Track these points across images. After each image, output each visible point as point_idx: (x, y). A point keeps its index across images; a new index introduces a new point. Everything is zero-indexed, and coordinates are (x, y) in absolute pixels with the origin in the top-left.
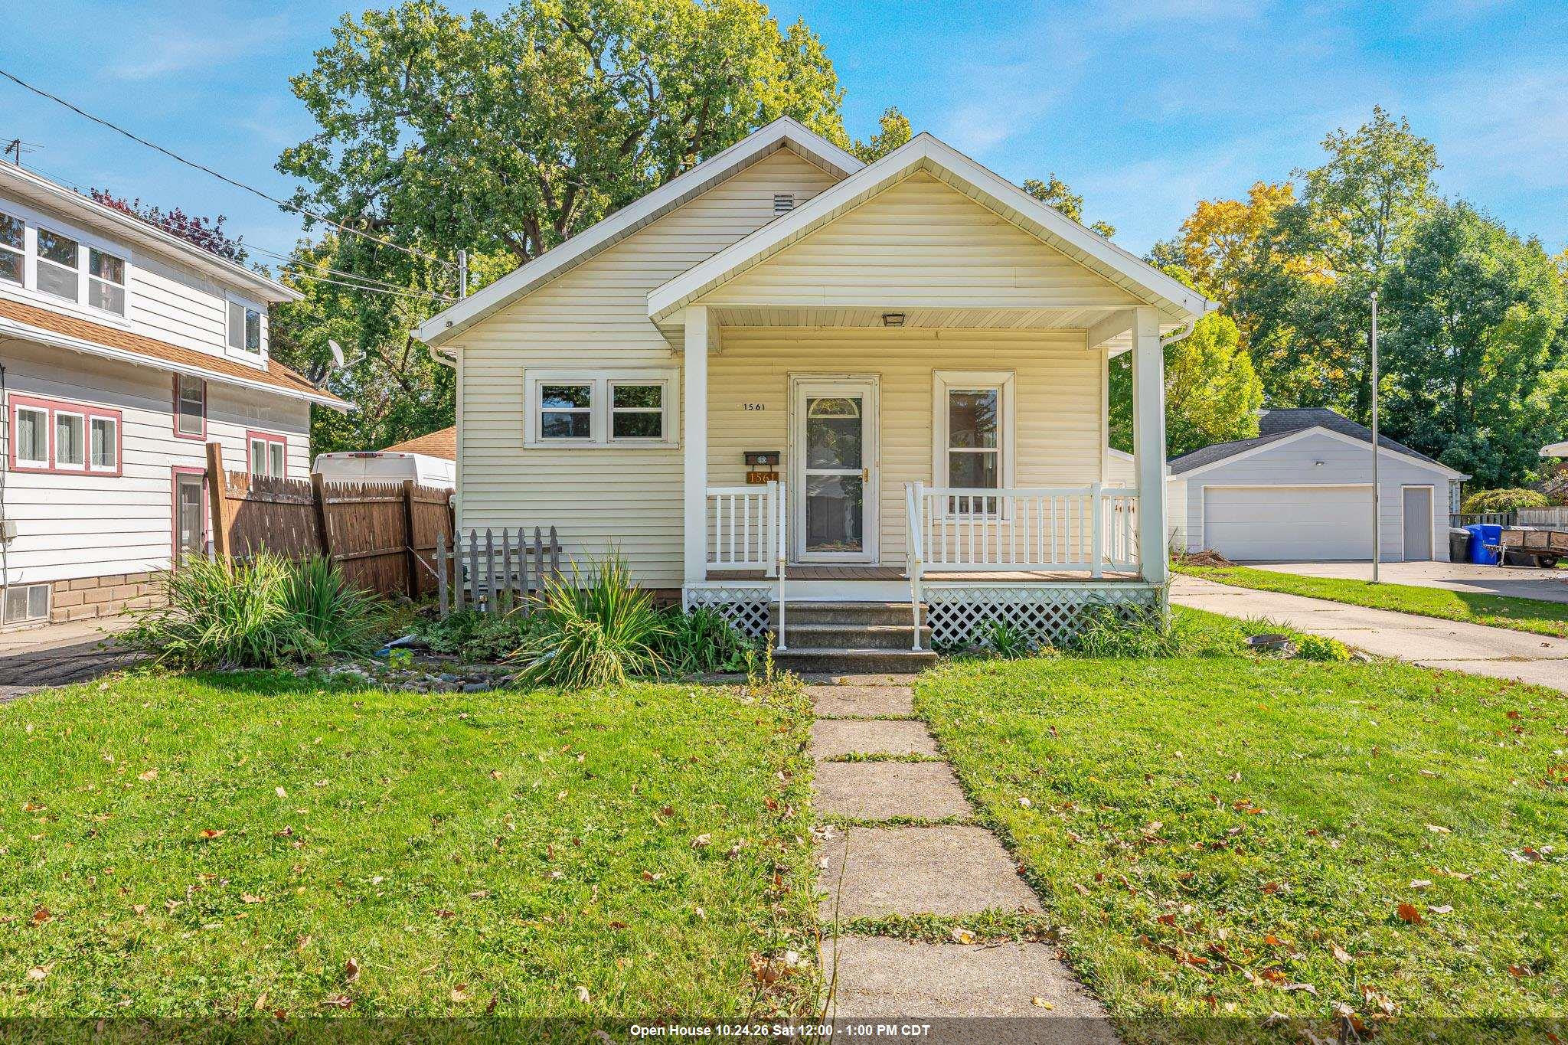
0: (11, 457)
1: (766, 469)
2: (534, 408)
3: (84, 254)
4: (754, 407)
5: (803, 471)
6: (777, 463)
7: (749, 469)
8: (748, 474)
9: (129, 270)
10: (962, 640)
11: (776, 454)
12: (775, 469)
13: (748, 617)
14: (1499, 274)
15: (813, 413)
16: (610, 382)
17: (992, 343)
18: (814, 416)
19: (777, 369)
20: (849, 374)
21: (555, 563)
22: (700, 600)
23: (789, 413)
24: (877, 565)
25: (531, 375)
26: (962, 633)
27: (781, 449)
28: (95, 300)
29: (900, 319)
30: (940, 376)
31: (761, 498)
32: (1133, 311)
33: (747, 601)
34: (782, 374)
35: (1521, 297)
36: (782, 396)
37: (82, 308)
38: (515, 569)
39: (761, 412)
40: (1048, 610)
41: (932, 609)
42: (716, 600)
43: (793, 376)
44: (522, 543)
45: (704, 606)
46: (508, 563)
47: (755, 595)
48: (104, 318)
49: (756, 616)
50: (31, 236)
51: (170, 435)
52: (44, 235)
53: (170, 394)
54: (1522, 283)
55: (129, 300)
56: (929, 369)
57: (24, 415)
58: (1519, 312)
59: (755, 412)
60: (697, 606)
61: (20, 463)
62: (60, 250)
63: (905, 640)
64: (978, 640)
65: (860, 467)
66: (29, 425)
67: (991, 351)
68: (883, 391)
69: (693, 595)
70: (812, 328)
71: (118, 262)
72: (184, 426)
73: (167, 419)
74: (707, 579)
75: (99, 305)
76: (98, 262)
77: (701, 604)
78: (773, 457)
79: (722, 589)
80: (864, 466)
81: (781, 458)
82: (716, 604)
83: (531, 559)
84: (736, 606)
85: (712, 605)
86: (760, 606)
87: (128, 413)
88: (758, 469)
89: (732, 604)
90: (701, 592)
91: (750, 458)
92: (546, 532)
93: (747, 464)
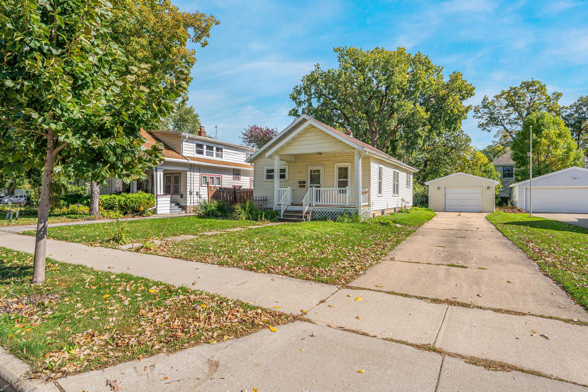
0: (201, 184)
2: (265, 173)
3: (215, 149)
4: (301, 172)
5: (309, 185)
7: (300, 184)
8: (300, 186)
9: (224, 150)
12: (304, 184)
18: (311, 174)
20: (318, 165)
21: (266, 203)
22: (276, 209)
23: (307, 173)
25: (265, 167)
26: (320, 217)
27: (306, 181)
28: (217, 156)
29: (321, 154)
30: (335, 164)
34: (306, 165)
36: (306, 170)
37: (214, 158)
38: (260, 204)
40: (333, 213)
41: (314, 212)
43: (308, 166)
44: (261, 199)
46: (259, 202)
48: (219, 159)
50: (205, 147)
51: (232, 179)
52: (207, 146)
53: (232, 172)
55: (224, 155)
56: (333, 163)
57: (204, 177)
61: (203, 185)
62: (210, 148)
63: (301, 217)
66: (212, 179)
67: (346, 158)
68: (325, 168)
71: (222, 149)
72: (235, 178)
73: (232, 176)
74: (277, 205)
75: (218, 157)
76: (218, 149)
78: (304, 182)
80: (321, 184)
83: (262, 202)
87: (223, 176)
91: (300, 182)
92: (265, 197)
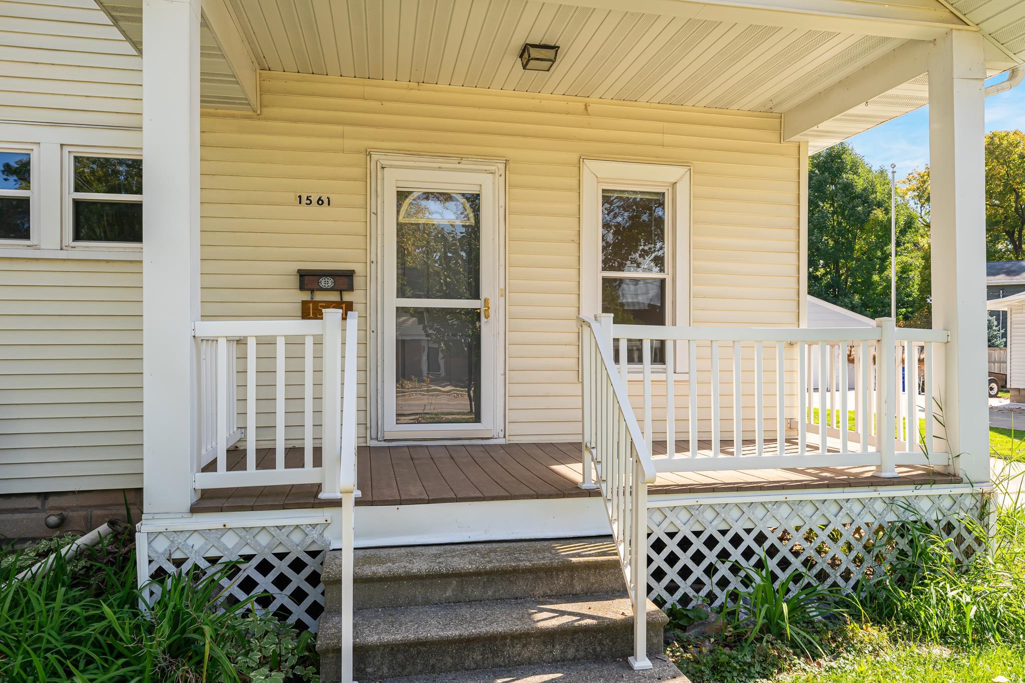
1: (334, 297)
4: (314, 199)
5: (392, 302)
6: (351, 288)
7: (306, 297)
8: (304, 303)
10: (685, 599)
11: (349, 275)
12: (347, 297)
13: (281, 582)
14: (865, 189)
15: (408, 215)
16: (66, 149)
17: (660, 124)
18: (406, 221)
19: (348, 143)
20: (461, 158)
22: (177, 555)
23: (370, 212)
24: (502, 441)
26: (685, 587)
27: (358, 268)
29: (550, 54)
30: (590, 166)
31: (309, 342)
32: (949, 33)
33: (280, 550)
34: (359, 152)
35: (879, 205)
36: (359, 185)
39: (325, 207)
40: (822, 537)
42: (213, 553)
43: (375, 157)
45: (185, 567)
47: (297, 537)
49: (298, 580)
54: (879, 196)
56: (574, 157)
58: (879, 214)
59: (315, 208)
60: (170, 568)
63: (613, 642)
64: (711, 597)
65: (476, 296)
67: (658, 137)
68: (510, 185)
69: (161, 545)
70: (405, 84)
74: (195, 509)
77: (178, 563)
78: (344, 279)
79: (225, 529)
80: (484, 293)
81: (358, 281)
82: (213, 561)
84: (255, 562)
85: (204, 564)
86: (306, 559)
88: (319, 297)
89: (248, 558)
90: (180, 539)
91: (307, 280)
93: (302, 288)
